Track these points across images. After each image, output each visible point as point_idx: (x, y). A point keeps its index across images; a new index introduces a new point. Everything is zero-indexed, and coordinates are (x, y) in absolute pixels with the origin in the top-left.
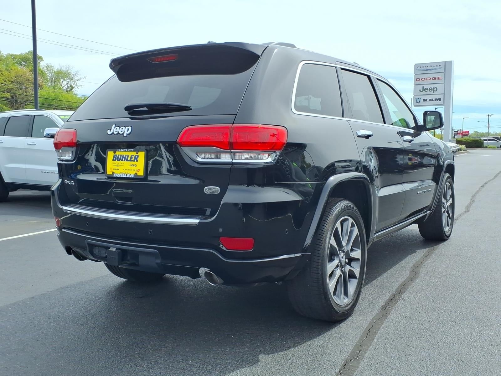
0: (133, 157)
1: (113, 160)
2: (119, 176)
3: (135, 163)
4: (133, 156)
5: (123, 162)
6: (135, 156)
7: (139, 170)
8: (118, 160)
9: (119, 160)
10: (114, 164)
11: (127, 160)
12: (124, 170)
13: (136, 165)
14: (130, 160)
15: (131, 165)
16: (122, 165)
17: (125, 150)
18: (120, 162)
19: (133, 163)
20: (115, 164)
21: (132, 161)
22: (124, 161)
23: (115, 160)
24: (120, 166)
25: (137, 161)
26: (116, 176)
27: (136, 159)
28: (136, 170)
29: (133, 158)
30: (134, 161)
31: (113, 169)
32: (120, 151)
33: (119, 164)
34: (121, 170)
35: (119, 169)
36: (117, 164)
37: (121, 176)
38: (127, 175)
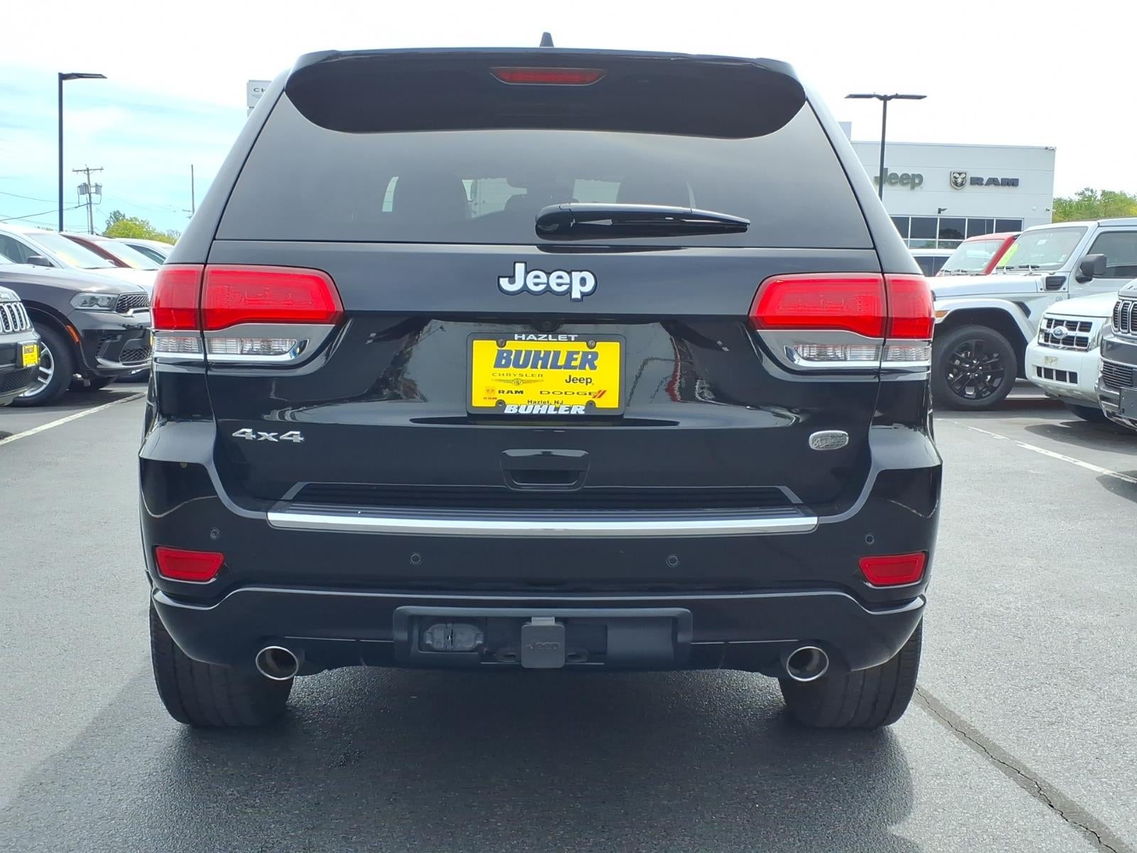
0: (575, 356)
1: (498, 365)
2: (528, 412)
3: (587, 373)
4: (577, 353)
5: (539, 371)
6: (585, 354)
7: (602, 393)
8: (517, 365)
9: (525, 366)
10: (502, 378)
11: (555, 366)
12: (541, 393)
13: (588, 381)
14: (568, 366)
15: (571, 380)
16: (535, 381)
17: (547, 337)
18: (528, 370)
19: (577, 373)
20: (508, 378)
21: (574, 368)
22: (544, 366)
23: (507, 366)
24: (530, 382)
25: (593, 367)
26: (514, 411)
27: (589, 361)
28: (590, 394)
29: (576, 359)
30: (582, 367)
31: (500, 392)
32: (525, 340)
33: (524, 378)
34: (531, 392)
35: (522, 392)
36: (512, 378)
37: (535, 412)
38: (557, 409)
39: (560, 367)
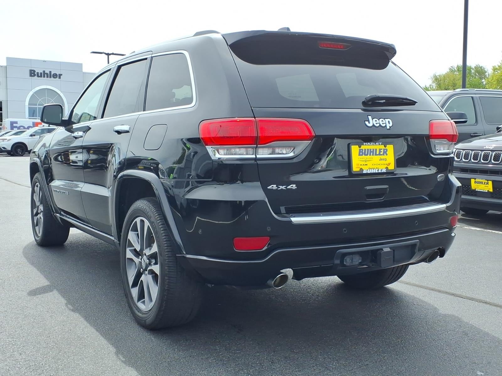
0: (381, 151)
1: (359, 155)
2: (370, 172)
3: (385, 157)
4: (382, 149)
5: (372, 156)
6: (384, 149)
7: (389, 164)
8: (365, 155)
10: (361, 160)
12: (372, 165)
13: (385, 160)
14: (379, 154)
15: (381, 159)
16: (371, 160)
17: (373, 144)
18: (368, 156)
19: (382, 157)
21: (381, 155)
22: (373, 155)
23: (362, 155)
24: (369, 161)
25: (387, 155)
26: (366, 172)
27: (385, 152)
28: (386, 164)
29: (381, 152)
30: (383, 154)
31: (361, 165)
32: (367, 145)
33: (367, 160)
34: (370, 165)
35: (367, 165)
36: (364, 159)
37: (372, 172)
38: (378, 170)
39: (377, 155)
